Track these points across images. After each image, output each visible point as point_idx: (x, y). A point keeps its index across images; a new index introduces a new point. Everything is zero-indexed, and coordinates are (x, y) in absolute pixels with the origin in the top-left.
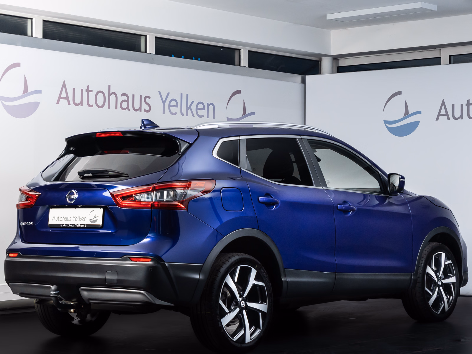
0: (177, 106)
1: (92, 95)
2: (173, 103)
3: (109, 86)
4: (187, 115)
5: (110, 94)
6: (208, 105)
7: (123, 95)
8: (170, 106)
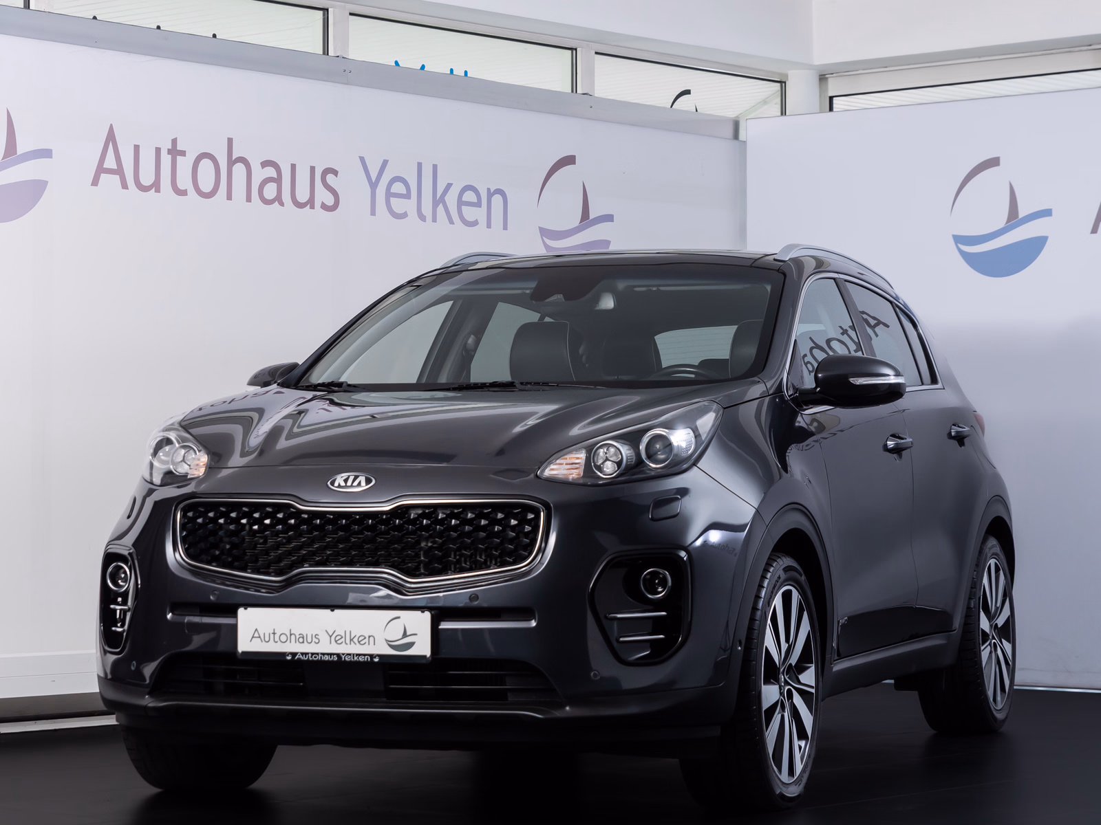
0: (407, 196)
1: (184, 164)
2: (398, 188)
3: (230, 141)
4: (434, 220)
5: (231, 163)
6: (490, 194)
7: (265, 164)
8: (389, 195)
